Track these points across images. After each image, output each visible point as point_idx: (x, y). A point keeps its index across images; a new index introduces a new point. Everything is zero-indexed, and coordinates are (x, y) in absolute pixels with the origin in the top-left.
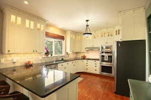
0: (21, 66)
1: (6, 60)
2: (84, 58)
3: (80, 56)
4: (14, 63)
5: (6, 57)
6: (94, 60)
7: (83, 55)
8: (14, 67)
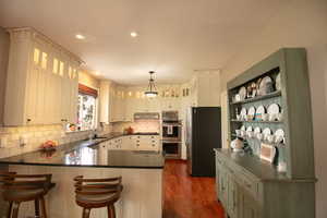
0: (34, 152)
1: (10, 141)
2: (130, 132)
3: (122, 129)
4: (23, 145)
5: (10, 133)
6: (150, 134)
7: (127, 126)
8: (22, 155)
